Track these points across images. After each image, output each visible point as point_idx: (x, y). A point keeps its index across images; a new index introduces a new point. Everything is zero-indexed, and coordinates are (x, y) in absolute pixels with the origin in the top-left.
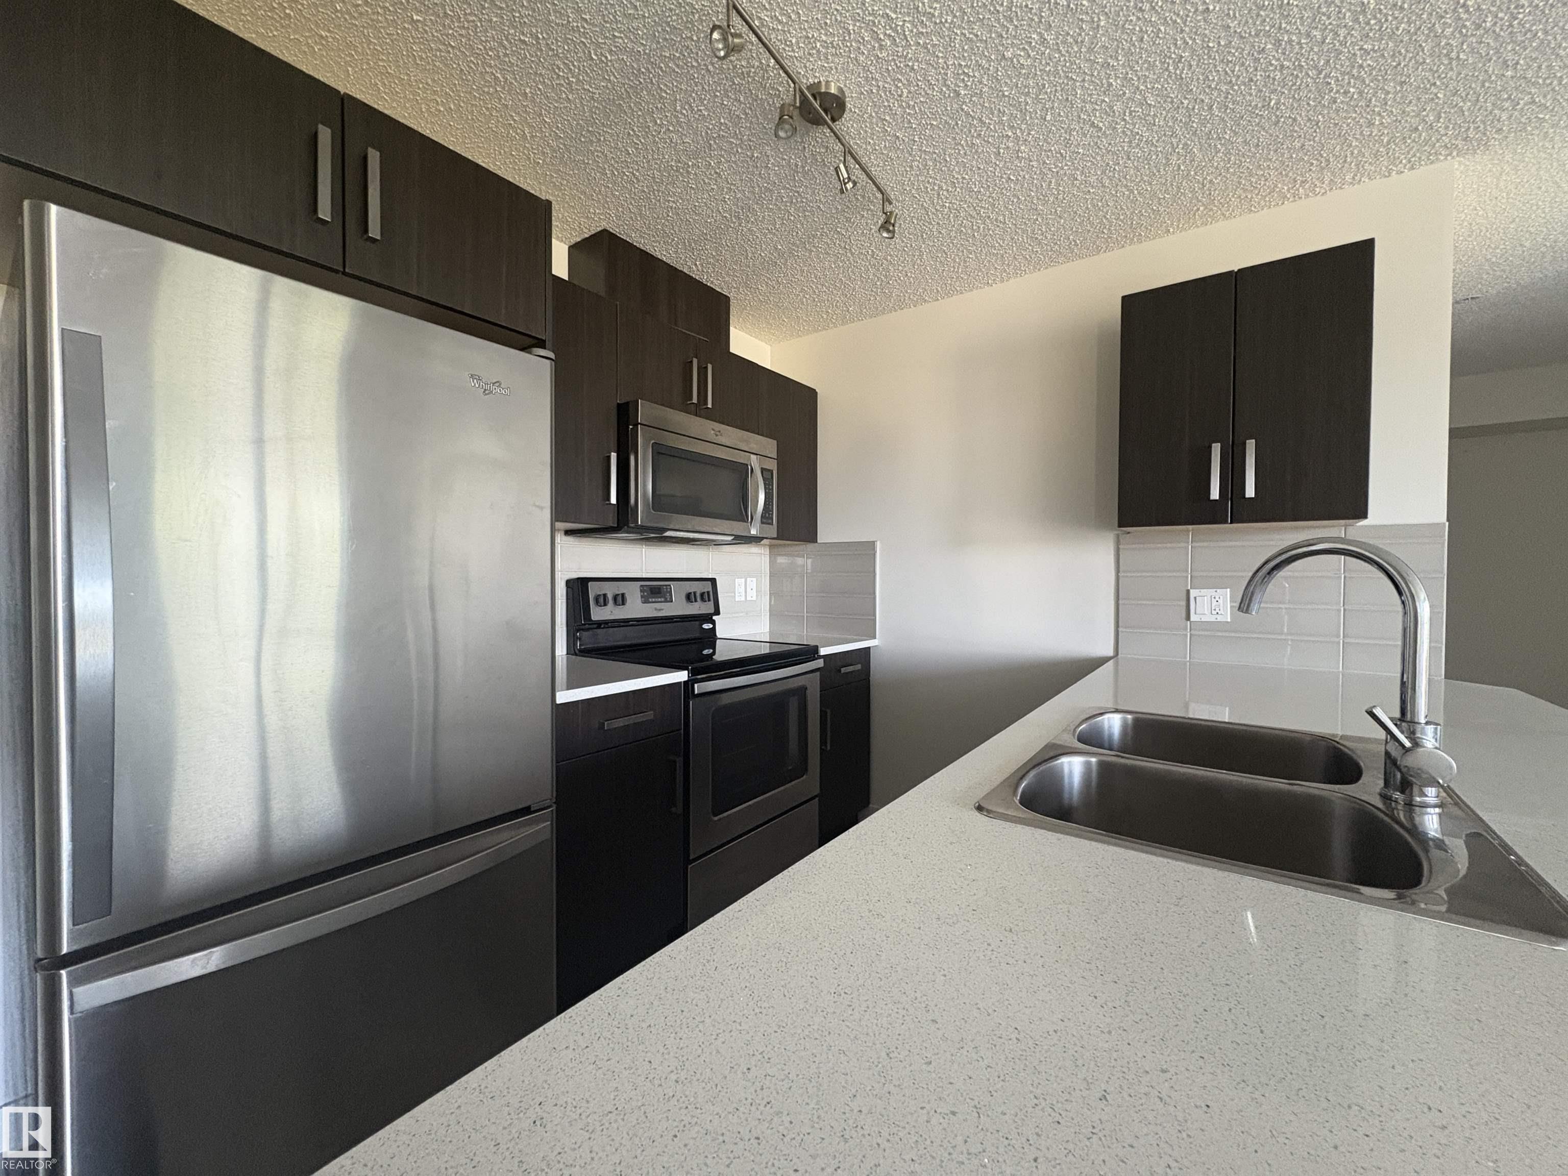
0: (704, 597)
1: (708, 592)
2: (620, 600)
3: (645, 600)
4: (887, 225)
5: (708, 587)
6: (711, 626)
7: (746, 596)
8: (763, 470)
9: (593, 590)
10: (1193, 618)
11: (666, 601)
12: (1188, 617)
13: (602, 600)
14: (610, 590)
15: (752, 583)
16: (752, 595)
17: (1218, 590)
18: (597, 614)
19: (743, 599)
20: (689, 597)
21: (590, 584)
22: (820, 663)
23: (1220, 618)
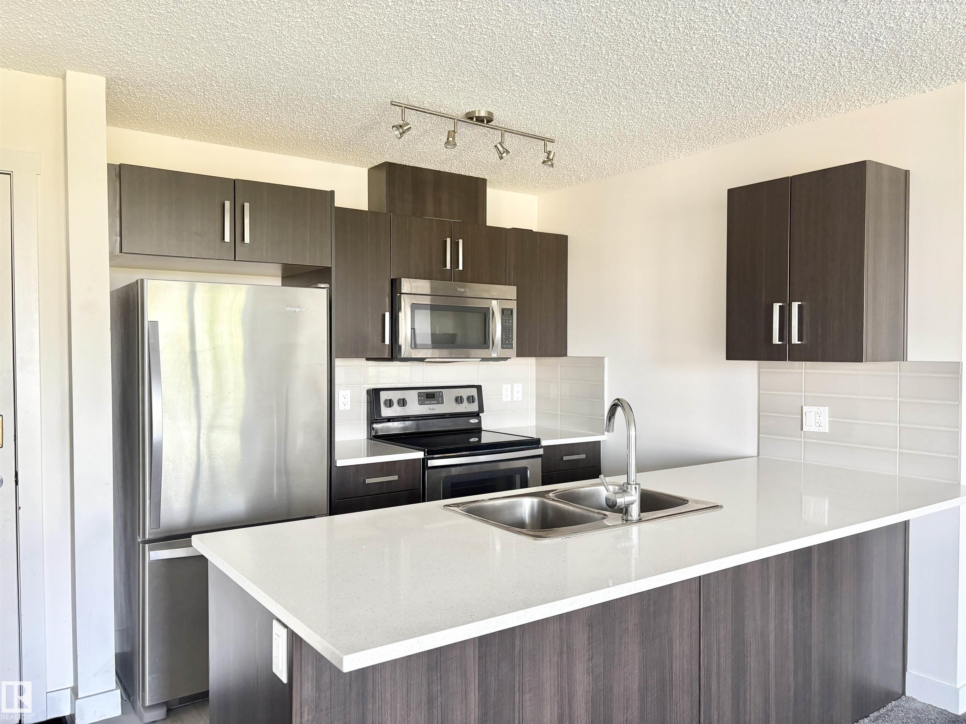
0: (471, 399)
1: (473, 396)
2: (403, 403)
3: (421, 403)
4: (548, 161)
5: (473, 392)
6: (477, 421)
7: (512, 398)
8: (503, 311)
9: (384, 396)
10: (805, 429)
11: (438, 403)
12: (802, 429)
13: (389, 403)
14: (395, 396)
15: (518, 387)
16: (518, 396)
17: (820, 408)
18: (386, 412)
19: (509, 399)
20: (459, 400)
21: (381, 393)
22: (540, 451)
23: (822, 430)
